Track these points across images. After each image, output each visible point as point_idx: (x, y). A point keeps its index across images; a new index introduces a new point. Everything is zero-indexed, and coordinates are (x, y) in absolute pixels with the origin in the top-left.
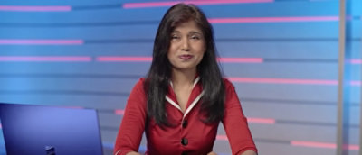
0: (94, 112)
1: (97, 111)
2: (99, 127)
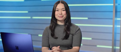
0: (30, 35)
1: (31, 35)
2: (32, 40)
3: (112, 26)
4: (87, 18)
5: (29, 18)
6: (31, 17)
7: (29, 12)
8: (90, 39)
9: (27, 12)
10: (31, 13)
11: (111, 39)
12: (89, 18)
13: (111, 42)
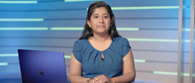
3: (177, 41)
4: (137, 29)
5: (46, 29)
6: (49, 27)
7: (45, 20)
8: (143, 61)
9: (41, 20)
10: (48, 21)
11: (177, 60)
12: (140, 29)
13: (176, 66)
